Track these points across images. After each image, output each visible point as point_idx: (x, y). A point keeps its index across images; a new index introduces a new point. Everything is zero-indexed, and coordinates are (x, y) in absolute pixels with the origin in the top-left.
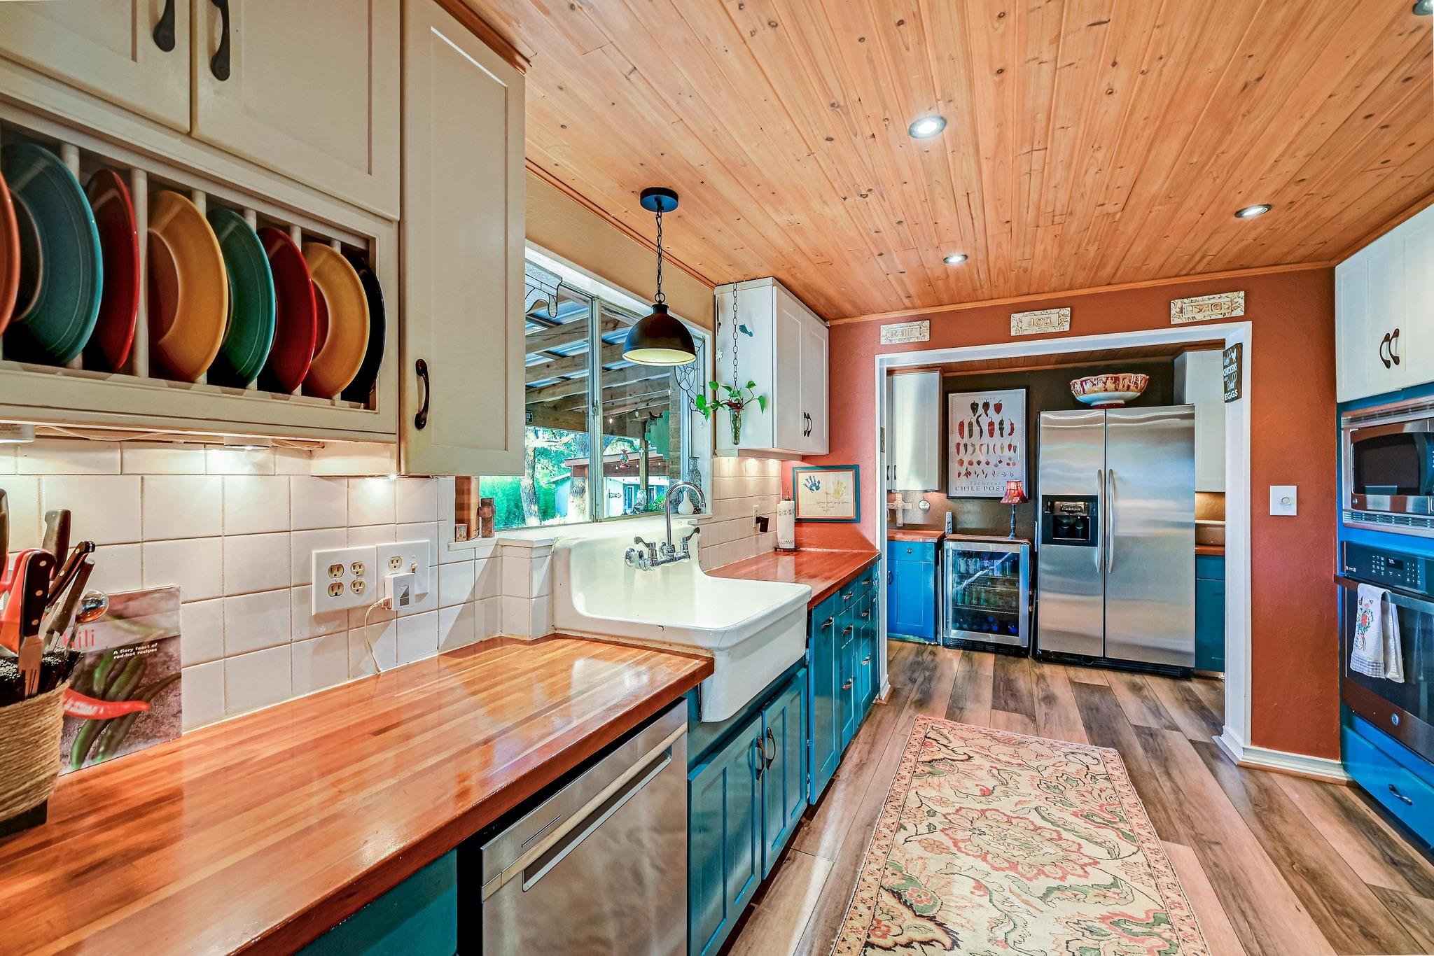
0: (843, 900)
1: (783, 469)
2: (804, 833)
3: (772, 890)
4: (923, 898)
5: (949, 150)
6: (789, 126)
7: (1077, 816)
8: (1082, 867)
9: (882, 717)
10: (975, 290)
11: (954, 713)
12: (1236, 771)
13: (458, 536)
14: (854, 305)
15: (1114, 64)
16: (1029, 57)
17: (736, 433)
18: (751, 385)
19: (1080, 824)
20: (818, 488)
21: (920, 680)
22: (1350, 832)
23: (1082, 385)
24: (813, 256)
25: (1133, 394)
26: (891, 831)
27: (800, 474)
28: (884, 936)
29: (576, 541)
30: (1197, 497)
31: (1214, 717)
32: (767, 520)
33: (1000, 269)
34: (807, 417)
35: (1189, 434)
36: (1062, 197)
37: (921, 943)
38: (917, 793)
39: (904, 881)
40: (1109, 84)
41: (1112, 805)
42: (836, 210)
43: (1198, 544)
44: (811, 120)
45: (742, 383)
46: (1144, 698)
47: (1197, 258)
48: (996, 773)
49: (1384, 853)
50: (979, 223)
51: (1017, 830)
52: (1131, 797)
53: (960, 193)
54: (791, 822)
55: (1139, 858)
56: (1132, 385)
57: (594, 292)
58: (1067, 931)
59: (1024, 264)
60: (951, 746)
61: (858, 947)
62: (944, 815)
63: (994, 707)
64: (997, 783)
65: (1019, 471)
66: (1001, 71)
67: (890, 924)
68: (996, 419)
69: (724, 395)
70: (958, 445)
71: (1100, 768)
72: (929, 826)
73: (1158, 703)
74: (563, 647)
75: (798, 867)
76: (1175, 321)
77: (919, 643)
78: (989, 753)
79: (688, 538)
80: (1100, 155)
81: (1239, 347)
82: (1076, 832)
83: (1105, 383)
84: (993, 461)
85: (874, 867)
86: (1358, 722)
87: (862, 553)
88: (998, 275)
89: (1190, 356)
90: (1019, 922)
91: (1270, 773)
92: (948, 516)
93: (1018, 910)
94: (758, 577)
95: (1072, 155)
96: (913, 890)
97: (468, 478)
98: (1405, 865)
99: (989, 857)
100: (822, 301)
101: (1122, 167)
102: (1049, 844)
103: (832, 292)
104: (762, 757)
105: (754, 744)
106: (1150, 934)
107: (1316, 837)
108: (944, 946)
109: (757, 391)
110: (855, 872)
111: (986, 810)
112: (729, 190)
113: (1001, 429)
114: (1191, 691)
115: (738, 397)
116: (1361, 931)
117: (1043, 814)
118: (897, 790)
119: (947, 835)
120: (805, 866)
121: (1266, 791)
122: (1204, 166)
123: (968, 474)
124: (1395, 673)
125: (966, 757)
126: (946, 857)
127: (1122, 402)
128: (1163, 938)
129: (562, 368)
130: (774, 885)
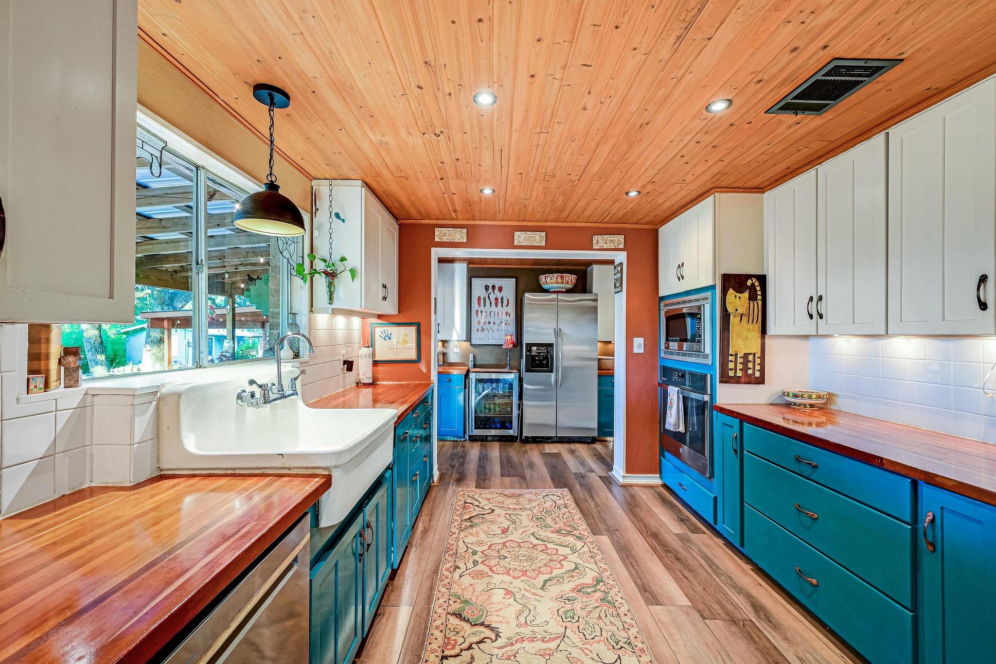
0: (422, 632)
1: (363, 324)
2: (389, 591)
3: (369, 644)
4: (475, 612)
5: (495, 119)
6: (391, 68)
7: (553, 533)
8: (560, 562)
9: (436, 495)
10: (495, 213)
11: (480, 483)
12: (620, 489)
13: (32, 387)
14: (419, 211)
15: (589, 93)
16: (550, 73)
17: (331, 296)
18: (343, 259)
19: (555, 537)
20: (390, 338)
21: (457, 465)
22: (666, 509)
23: (545, 278)
24: (394, 171)
25: (570, 286)
26: (450, 572)
27: (377, 329)
28: (453, 648)
29: (186, 387)
30: (599, 344)
31: (608, 462)
32: (352, 362)
33: (511, 203)
34: (385, 286)
35: (595, 310)
36: (551, 166)
37: (478, 643)
38: (464, 541)
39: (462, 605)
40: (585, 104)
41: (570, 521)
42: (415, 141)
43: (599, 369)
44: (408, 68)
45: (336, 257)
46: (576, 457)
47: (606, 215)
48: (508, 517)
49: (678, 517)
50: (505, 170)
51: (524, 550)
52: (578, 515)
53: (497, 149)
54: (382, 584)
55: (586, 549)
56: (569, 281)
57: (199, 162)
58: (557, 604)
59: (525, 202)
60: (481, 505)
61: (437, 660)
62: (482, 552)
63: (502, 476)
64: (510, 523)
65: (512, 328)
66: (532, 76)
67: (457, 638)
68: (499, 296)
69: (320, 265)
70: (477, 311)
71: (561, 502)
72: (473, 562)
73: (583, 459)
74: (174, 486)
75: (387, 618)
76: (595, 247)
77: (454, 441)
78: (503, 505)
79: (296, 379)
80: (573, 144)
81: (621, 264)
82: (554, 542)
83: (557, 279)
84: (497, 323)
85: (442, 601)
86: (667, 454)
87: (421, 384)
88: (510, 206)
89: (595, 268)
90: (532, 607)
91: (634, 487)
92: (471, 356)
93: (530, 600)
94: (344, 406)
95: (560, 140)
96: (468, 609)
97: (47, 327)
98: (685, 520)
99: (511, 571)
100: (397, 205)
101: (582, 155)
102: (541, 553)
103: (404, 200)
104: (362, 544)
105: (358, 535)
106: (595, 591)
107: (654, 516)
108: (491, 639)
109: (349, 264)
110: (429, 609)
111: (506, 542)
112: (336, 105)
113: (502, 303)
114: (596, 449)
115: (333, 268)
116: (675, 558)
117: (536, 536)
118: (451, 543)
119: (485, 565)
120: (393, 615)
121: (632, 496)
122: (618, 164)
123: (483, 330)
124: (682, 429)
125: (490, 511)
126: (486, 580)
127: (564, 290)
128: (602, 591)
129: (148, 228)
130: (370, 639)
